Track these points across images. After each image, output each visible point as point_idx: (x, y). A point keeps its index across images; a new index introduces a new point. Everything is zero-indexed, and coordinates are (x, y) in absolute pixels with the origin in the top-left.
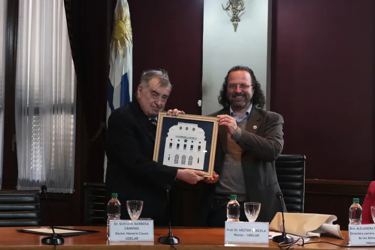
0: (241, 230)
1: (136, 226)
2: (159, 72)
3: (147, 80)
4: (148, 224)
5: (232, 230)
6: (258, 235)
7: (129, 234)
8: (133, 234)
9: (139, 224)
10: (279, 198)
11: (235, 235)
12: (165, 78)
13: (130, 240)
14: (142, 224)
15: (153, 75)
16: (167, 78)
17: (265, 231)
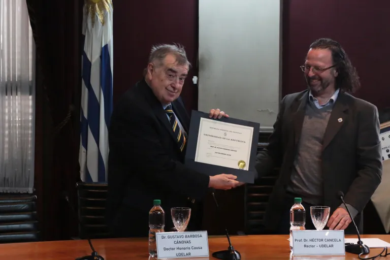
0: (312, 240)
1: (188, 239)
2: (173, 47)
3: (161, 58)
4: (201, 236)
5: (300, 241)
6: (332, 246)
7: (180, 249)
8: (185, 249)
9: (191, 236)
10: (340, 198)
11: (305, 246)
12: (182, 54)
13: (181, 257)
14: (194, 236)
15: (167, 51)
16: (184, 54)
17: (340, 240)
